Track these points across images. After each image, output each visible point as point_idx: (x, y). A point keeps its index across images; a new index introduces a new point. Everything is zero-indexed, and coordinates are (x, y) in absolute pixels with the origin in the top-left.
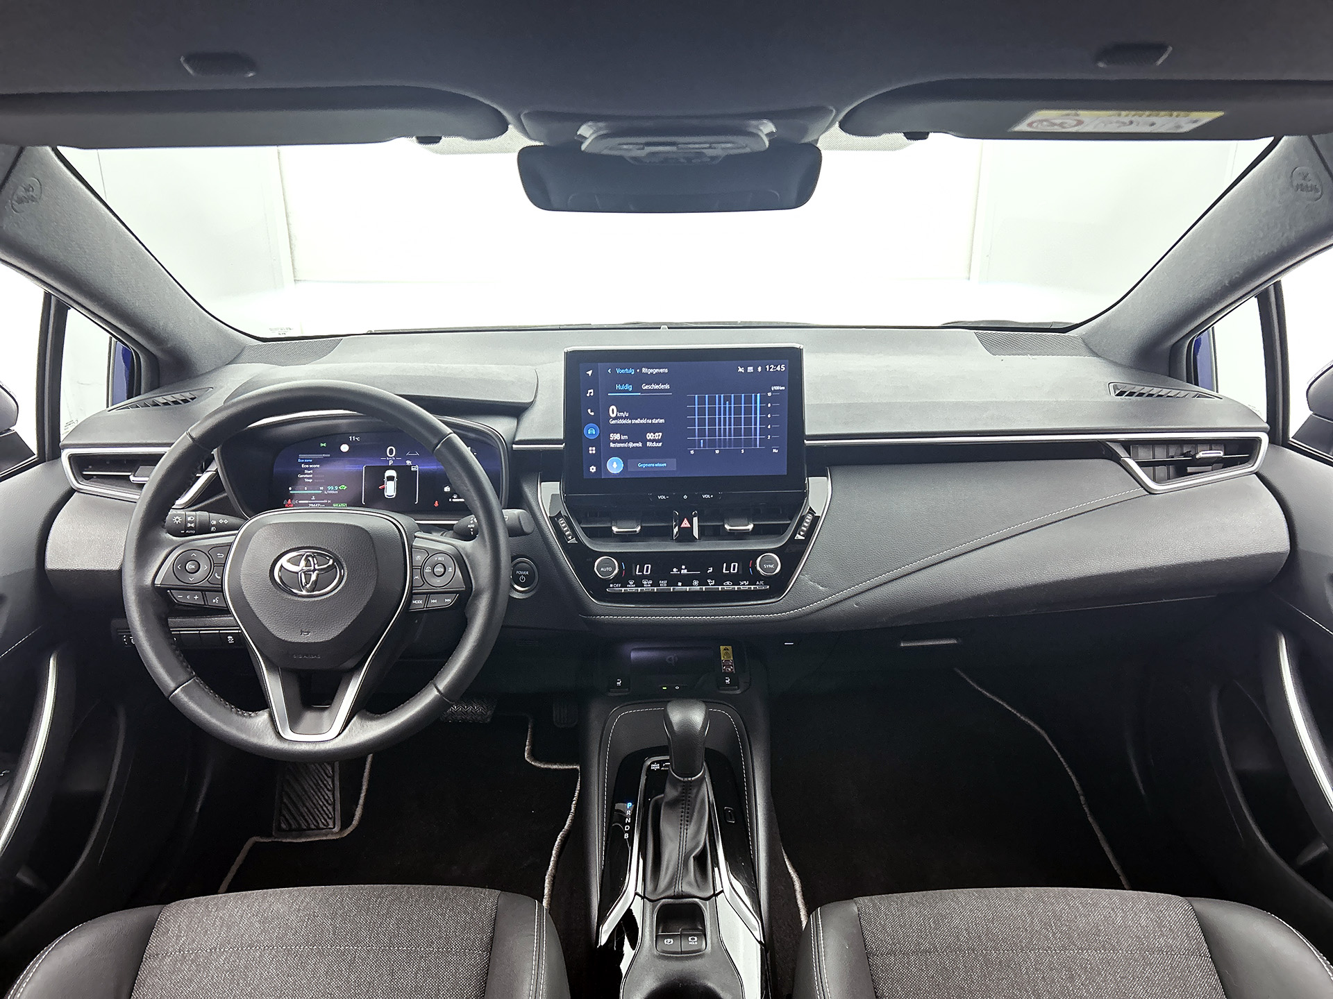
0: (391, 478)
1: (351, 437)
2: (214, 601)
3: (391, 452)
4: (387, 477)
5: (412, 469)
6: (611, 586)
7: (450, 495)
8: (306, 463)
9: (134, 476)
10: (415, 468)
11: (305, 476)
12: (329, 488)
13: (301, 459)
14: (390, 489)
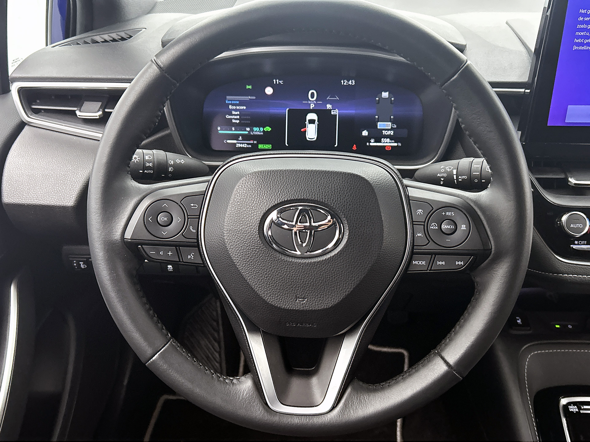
0: (312, 122)
1: (275, 81)
2: (189, 257)
3: (312, 96)
4: (309, 120)
5: (332, 113)
6: (576, 242)
7: (368, 139)
8: (233, 105)
9: (80, 111)
10: (335, 112)
11: (232, 117)
12: (255, 129)
13: (229, 100)
14: (311, 132)
